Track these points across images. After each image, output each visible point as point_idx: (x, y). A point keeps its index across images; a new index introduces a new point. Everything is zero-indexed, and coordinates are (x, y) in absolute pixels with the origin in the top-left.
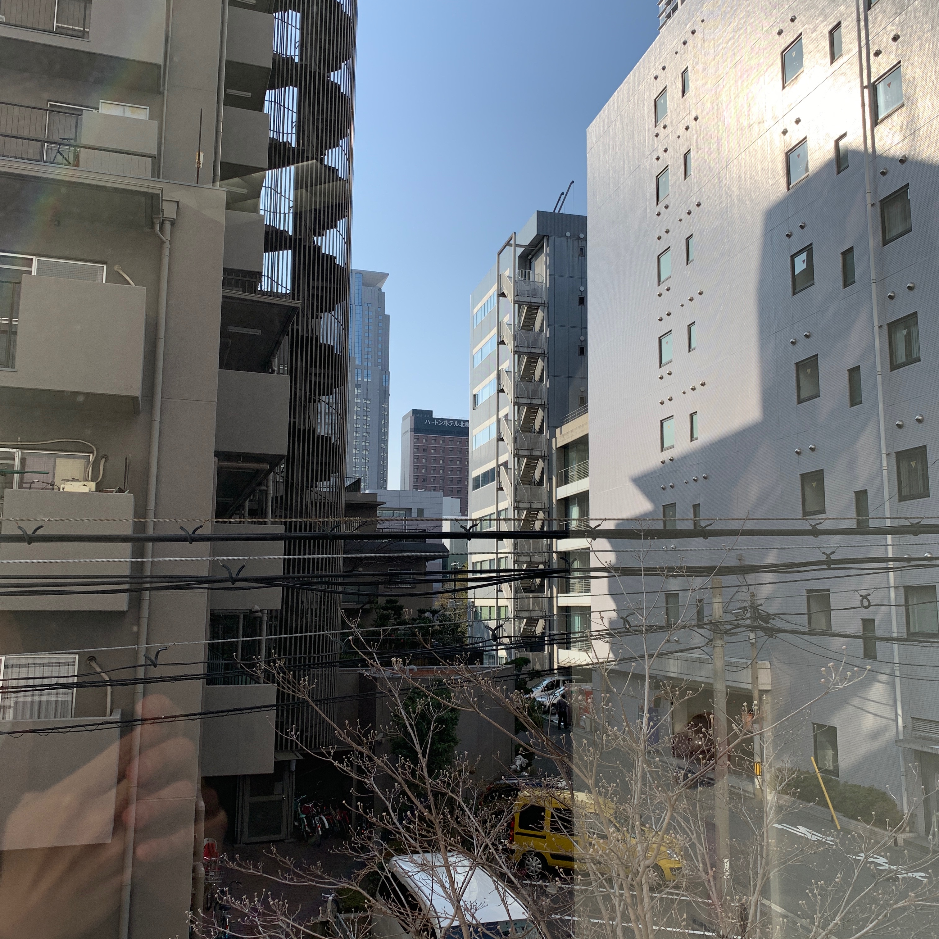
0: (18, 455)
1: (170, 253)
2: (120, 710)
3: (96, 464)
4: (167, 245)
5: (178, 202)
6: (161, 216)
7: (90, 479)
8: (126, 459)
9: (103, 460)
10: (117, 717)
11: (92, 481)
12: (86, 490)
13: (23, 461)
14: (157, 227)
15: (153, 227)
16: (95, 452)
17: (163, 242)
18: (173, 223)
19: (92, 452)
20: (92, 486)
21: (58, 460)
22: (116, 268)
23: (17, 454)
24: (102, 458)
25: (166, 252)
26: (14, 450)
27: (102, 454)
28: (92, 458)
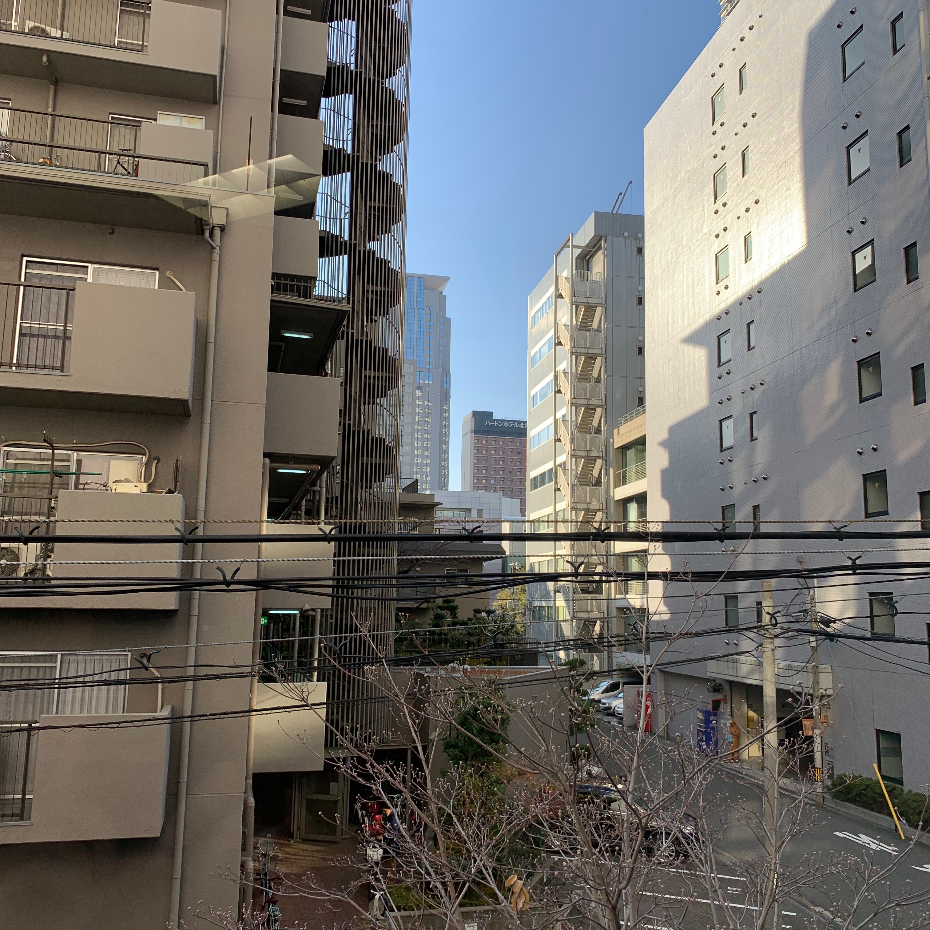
0: (74, 456)
1: (220, 259)
2: (170, 706)
3: (148, 465)
4: (217, 250)
5: (227, 209)
6: (211, 223)
7: (142, 480)
8: (177, 460)
9: (156, 461)
10: (166, 713)
11: (144, 482)
12: (137, 491)
13: (79, 462)
14: (207, 234)
15: (203, 233)
16: (148, 454)
17: (213, 248)
18: (223, 229)
19: (145, 454)
20: (144, 487)
21: (112, 462)
22: (168, 274)
23: (72, 456)
24: (155, 459)
25: (216, 257)
26: (69, 452)
27: (153, 456)
28: (144, 459)
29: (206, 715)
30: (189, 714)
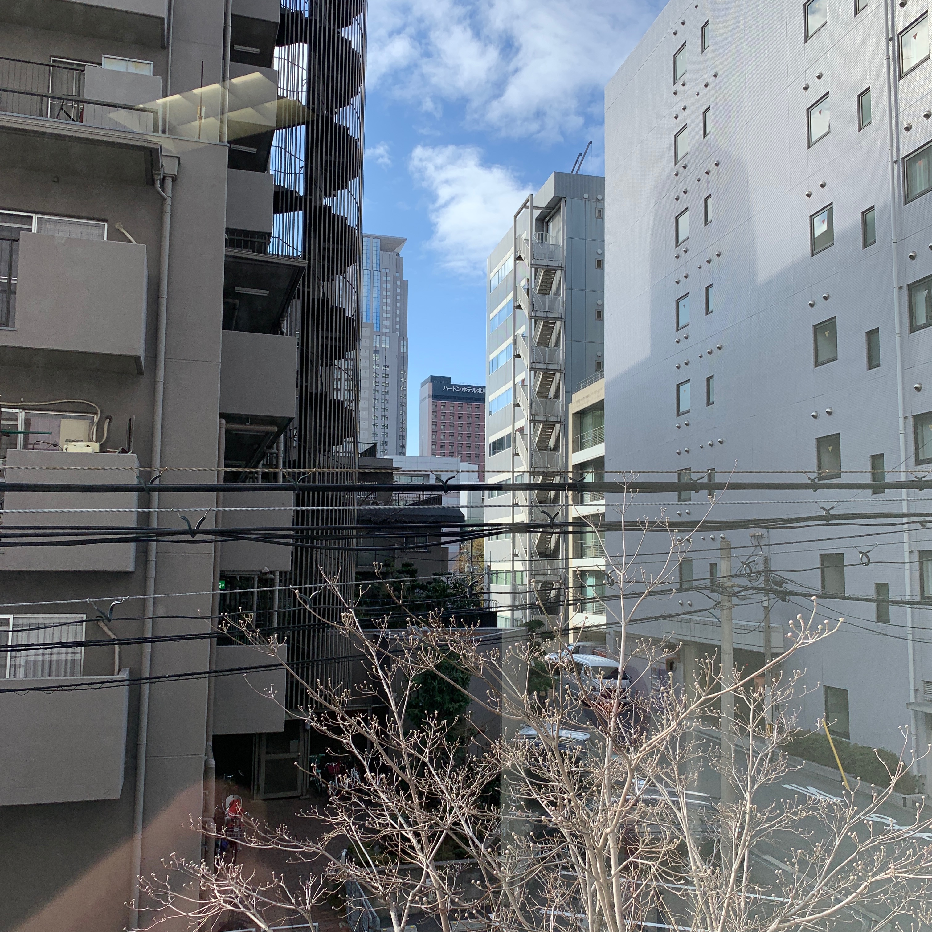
0: (22, 415)
1: (171, 210)
2: (128, 669)
3: (100, 424)
4: (169, 201)
5: (179, 158)
6: (161, 172)
7: (94, 439)
8: (130, 420)
9: (108, 420)
10: (124, 675)
11: (96, 442)
12: (89, 450)
13: (27, 422)
14: (158, 184)
15: (153, 183)
16: (99, 413)
17: (164, 199)
18: (174, 179)
19: (96, 413)
20: (96, 446)
21: (64, 422)
22: (117, 226)
23: (20, 414)
24: (107, 418)
25: (168, 209)
26: (17, 411)
27: (106, 415)
28: (96, 419)
29: (165, 677)
30: (148, 676)
